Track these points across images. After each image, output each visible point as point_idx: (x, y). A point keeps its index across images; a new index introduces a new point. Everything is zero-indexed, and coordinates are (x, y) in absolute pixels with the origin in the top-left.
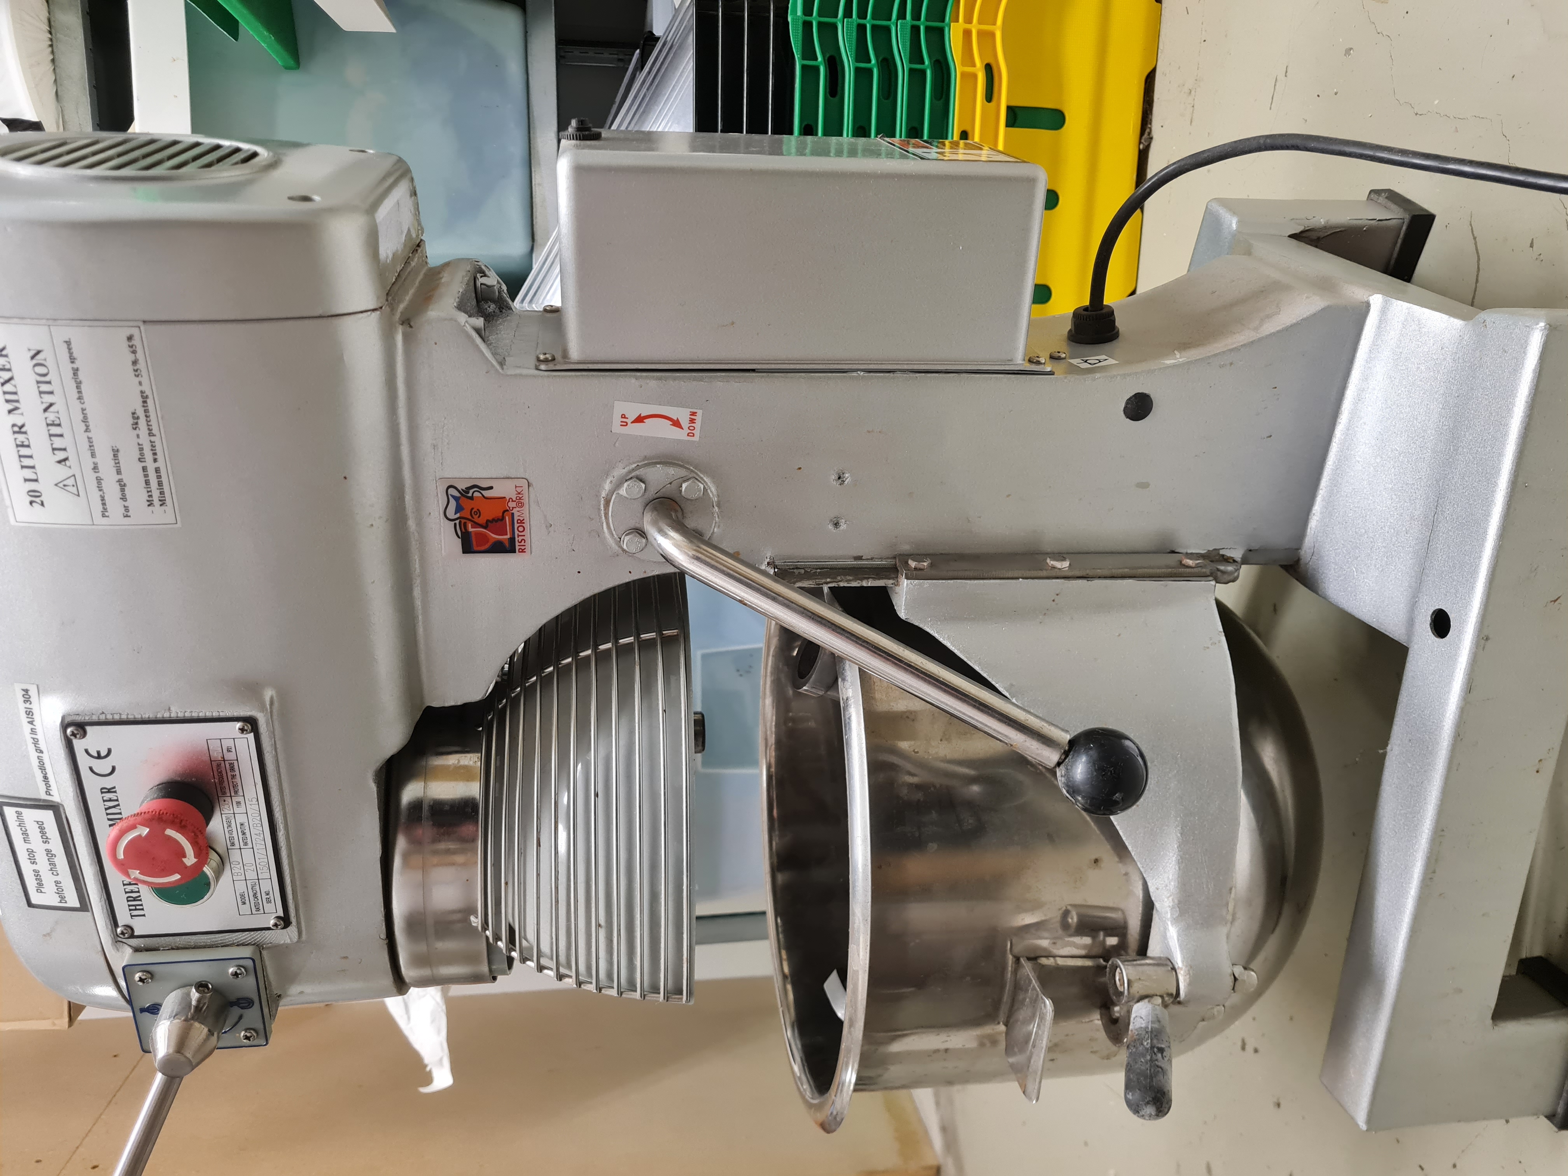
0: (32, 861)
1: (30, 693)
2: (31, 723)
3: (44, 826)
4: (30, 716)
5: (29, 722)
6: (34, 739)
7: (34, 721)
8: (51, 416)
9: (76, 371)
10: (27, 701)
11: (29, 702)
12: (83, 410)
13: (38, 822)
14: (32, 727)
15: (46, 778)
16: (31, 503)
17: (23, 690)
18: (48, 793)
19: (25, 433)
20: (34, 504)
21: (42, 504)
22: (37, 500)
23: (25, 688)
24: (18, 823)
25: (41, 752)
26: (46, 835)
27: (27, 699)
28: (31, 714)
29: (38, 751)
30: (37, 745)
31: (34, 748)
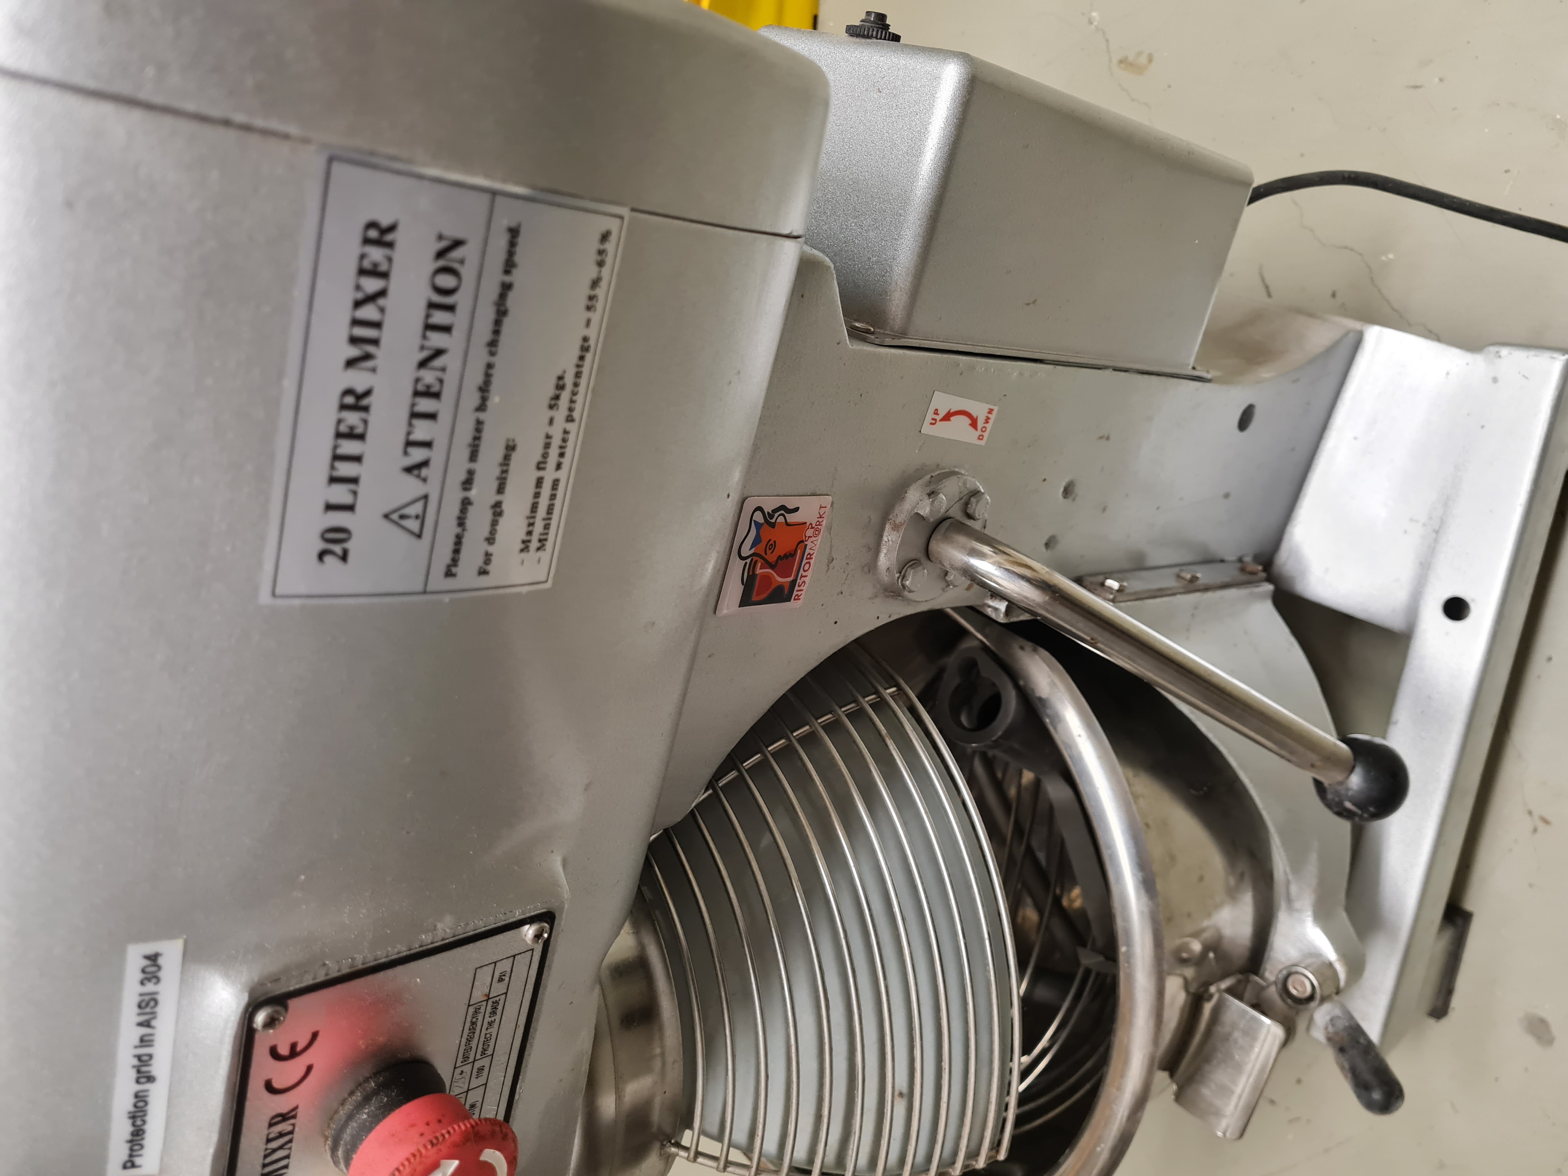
1: (161, 961)
2: (146, 1024)
4: (147, 1010)
5: (140, 1024)
6: (139, 1057)
7: (154, 1018)
8: (429, 377)
9: (506, 288)
10: (149, 980)
11: (154, 980)
12: (490, 366)
14: (146, 1031)
15: (137, 1133)
16: (321, 555)
17: (147, 957)
18: (128, 1164)
19: (366, 409)
20: (328, 559)
21: (344, 557)
22: (338, 549)
23: (152, 952)
25: (151, 1079)
27: (149, 976)
28: (152, 1004)
29: (143, 1080)
30: (144, 1069)
31: (133, 1074)
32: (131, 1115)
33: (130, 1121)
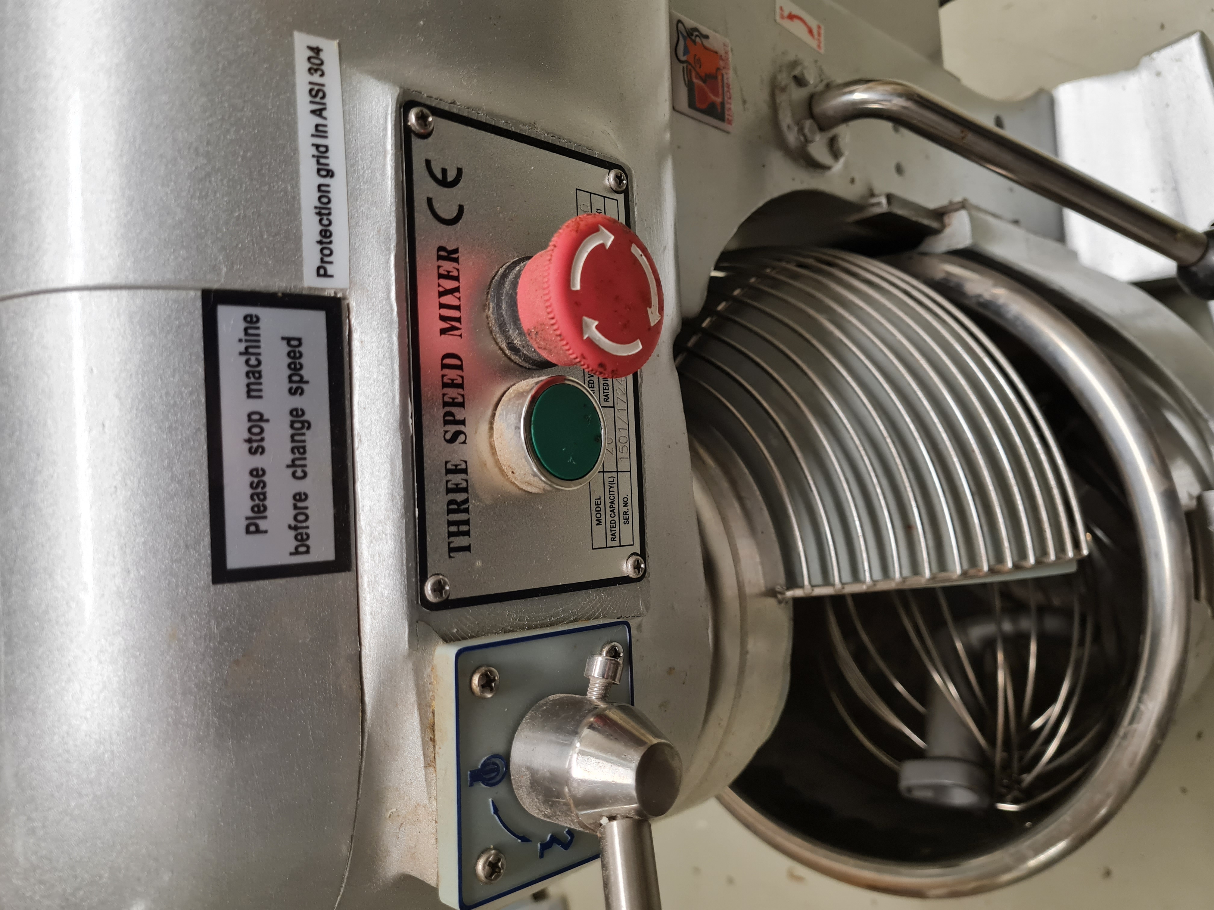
0: (255, 445)
1: (322, 55)
2: (318, 113)
3: (301, 349)
4: (317, 100)
5: (313, 112)
6: (317, 146)
7: (325, 109)
10: (316, 70)
11: (319, 73)
13: (288, 340)
14: (320, 121)
15: (326, 234)
17: (311, 48)
18: (322, 272)
23: (314, 44)
24: (242, 347)
25: (330, 174)
26: (302, 372)
27: (315, 67)
28: (321, 94)
29: (323, 173)
30: (323, 161)
31: (315, 167)
32: (317, 211)
33: (318, 218)
